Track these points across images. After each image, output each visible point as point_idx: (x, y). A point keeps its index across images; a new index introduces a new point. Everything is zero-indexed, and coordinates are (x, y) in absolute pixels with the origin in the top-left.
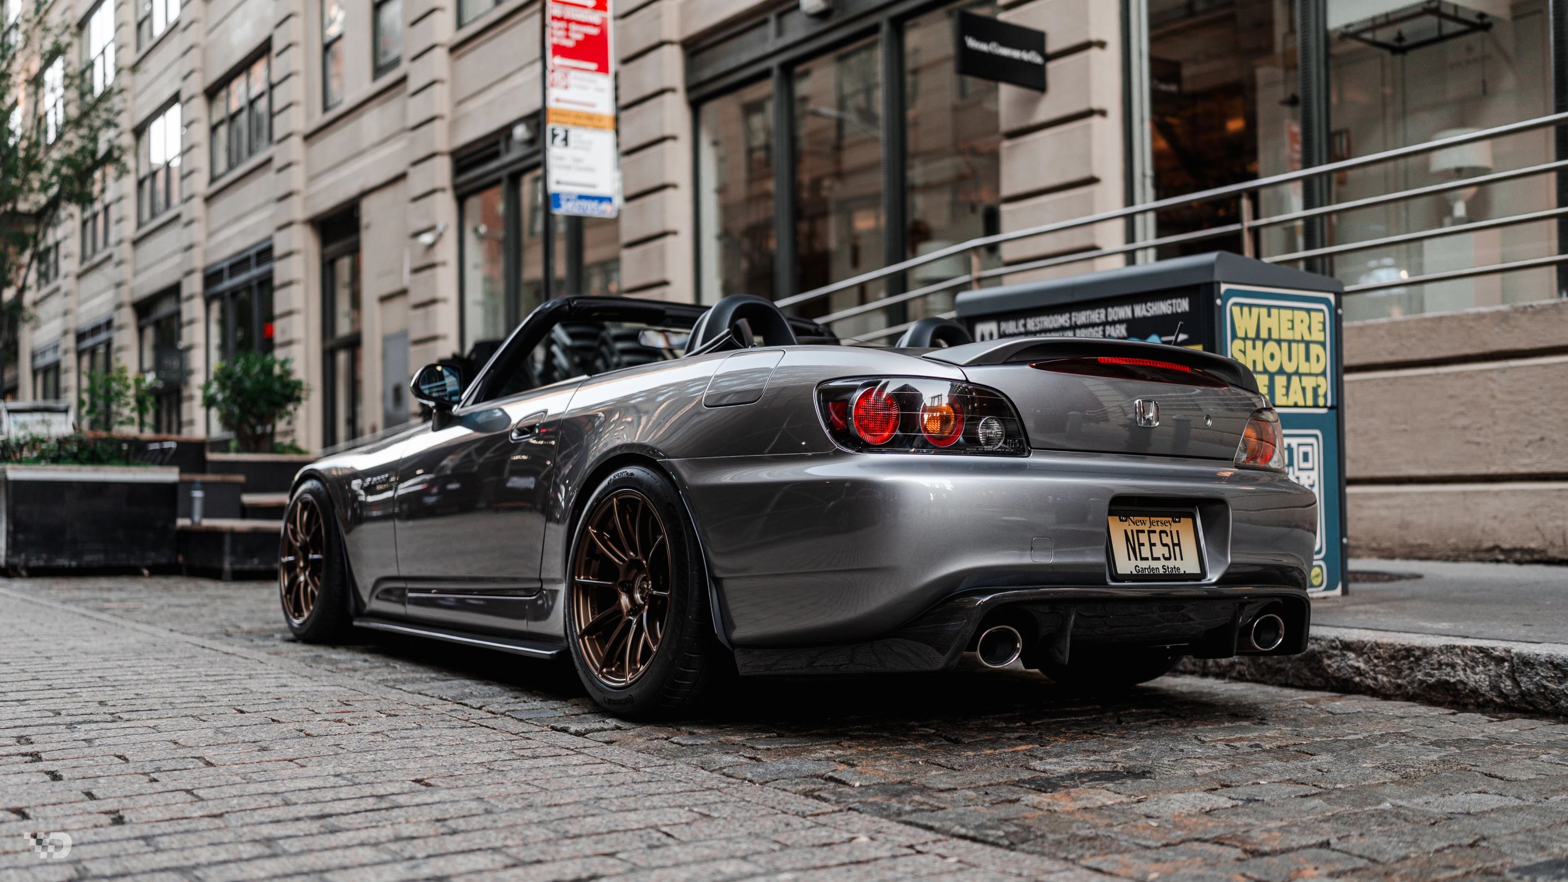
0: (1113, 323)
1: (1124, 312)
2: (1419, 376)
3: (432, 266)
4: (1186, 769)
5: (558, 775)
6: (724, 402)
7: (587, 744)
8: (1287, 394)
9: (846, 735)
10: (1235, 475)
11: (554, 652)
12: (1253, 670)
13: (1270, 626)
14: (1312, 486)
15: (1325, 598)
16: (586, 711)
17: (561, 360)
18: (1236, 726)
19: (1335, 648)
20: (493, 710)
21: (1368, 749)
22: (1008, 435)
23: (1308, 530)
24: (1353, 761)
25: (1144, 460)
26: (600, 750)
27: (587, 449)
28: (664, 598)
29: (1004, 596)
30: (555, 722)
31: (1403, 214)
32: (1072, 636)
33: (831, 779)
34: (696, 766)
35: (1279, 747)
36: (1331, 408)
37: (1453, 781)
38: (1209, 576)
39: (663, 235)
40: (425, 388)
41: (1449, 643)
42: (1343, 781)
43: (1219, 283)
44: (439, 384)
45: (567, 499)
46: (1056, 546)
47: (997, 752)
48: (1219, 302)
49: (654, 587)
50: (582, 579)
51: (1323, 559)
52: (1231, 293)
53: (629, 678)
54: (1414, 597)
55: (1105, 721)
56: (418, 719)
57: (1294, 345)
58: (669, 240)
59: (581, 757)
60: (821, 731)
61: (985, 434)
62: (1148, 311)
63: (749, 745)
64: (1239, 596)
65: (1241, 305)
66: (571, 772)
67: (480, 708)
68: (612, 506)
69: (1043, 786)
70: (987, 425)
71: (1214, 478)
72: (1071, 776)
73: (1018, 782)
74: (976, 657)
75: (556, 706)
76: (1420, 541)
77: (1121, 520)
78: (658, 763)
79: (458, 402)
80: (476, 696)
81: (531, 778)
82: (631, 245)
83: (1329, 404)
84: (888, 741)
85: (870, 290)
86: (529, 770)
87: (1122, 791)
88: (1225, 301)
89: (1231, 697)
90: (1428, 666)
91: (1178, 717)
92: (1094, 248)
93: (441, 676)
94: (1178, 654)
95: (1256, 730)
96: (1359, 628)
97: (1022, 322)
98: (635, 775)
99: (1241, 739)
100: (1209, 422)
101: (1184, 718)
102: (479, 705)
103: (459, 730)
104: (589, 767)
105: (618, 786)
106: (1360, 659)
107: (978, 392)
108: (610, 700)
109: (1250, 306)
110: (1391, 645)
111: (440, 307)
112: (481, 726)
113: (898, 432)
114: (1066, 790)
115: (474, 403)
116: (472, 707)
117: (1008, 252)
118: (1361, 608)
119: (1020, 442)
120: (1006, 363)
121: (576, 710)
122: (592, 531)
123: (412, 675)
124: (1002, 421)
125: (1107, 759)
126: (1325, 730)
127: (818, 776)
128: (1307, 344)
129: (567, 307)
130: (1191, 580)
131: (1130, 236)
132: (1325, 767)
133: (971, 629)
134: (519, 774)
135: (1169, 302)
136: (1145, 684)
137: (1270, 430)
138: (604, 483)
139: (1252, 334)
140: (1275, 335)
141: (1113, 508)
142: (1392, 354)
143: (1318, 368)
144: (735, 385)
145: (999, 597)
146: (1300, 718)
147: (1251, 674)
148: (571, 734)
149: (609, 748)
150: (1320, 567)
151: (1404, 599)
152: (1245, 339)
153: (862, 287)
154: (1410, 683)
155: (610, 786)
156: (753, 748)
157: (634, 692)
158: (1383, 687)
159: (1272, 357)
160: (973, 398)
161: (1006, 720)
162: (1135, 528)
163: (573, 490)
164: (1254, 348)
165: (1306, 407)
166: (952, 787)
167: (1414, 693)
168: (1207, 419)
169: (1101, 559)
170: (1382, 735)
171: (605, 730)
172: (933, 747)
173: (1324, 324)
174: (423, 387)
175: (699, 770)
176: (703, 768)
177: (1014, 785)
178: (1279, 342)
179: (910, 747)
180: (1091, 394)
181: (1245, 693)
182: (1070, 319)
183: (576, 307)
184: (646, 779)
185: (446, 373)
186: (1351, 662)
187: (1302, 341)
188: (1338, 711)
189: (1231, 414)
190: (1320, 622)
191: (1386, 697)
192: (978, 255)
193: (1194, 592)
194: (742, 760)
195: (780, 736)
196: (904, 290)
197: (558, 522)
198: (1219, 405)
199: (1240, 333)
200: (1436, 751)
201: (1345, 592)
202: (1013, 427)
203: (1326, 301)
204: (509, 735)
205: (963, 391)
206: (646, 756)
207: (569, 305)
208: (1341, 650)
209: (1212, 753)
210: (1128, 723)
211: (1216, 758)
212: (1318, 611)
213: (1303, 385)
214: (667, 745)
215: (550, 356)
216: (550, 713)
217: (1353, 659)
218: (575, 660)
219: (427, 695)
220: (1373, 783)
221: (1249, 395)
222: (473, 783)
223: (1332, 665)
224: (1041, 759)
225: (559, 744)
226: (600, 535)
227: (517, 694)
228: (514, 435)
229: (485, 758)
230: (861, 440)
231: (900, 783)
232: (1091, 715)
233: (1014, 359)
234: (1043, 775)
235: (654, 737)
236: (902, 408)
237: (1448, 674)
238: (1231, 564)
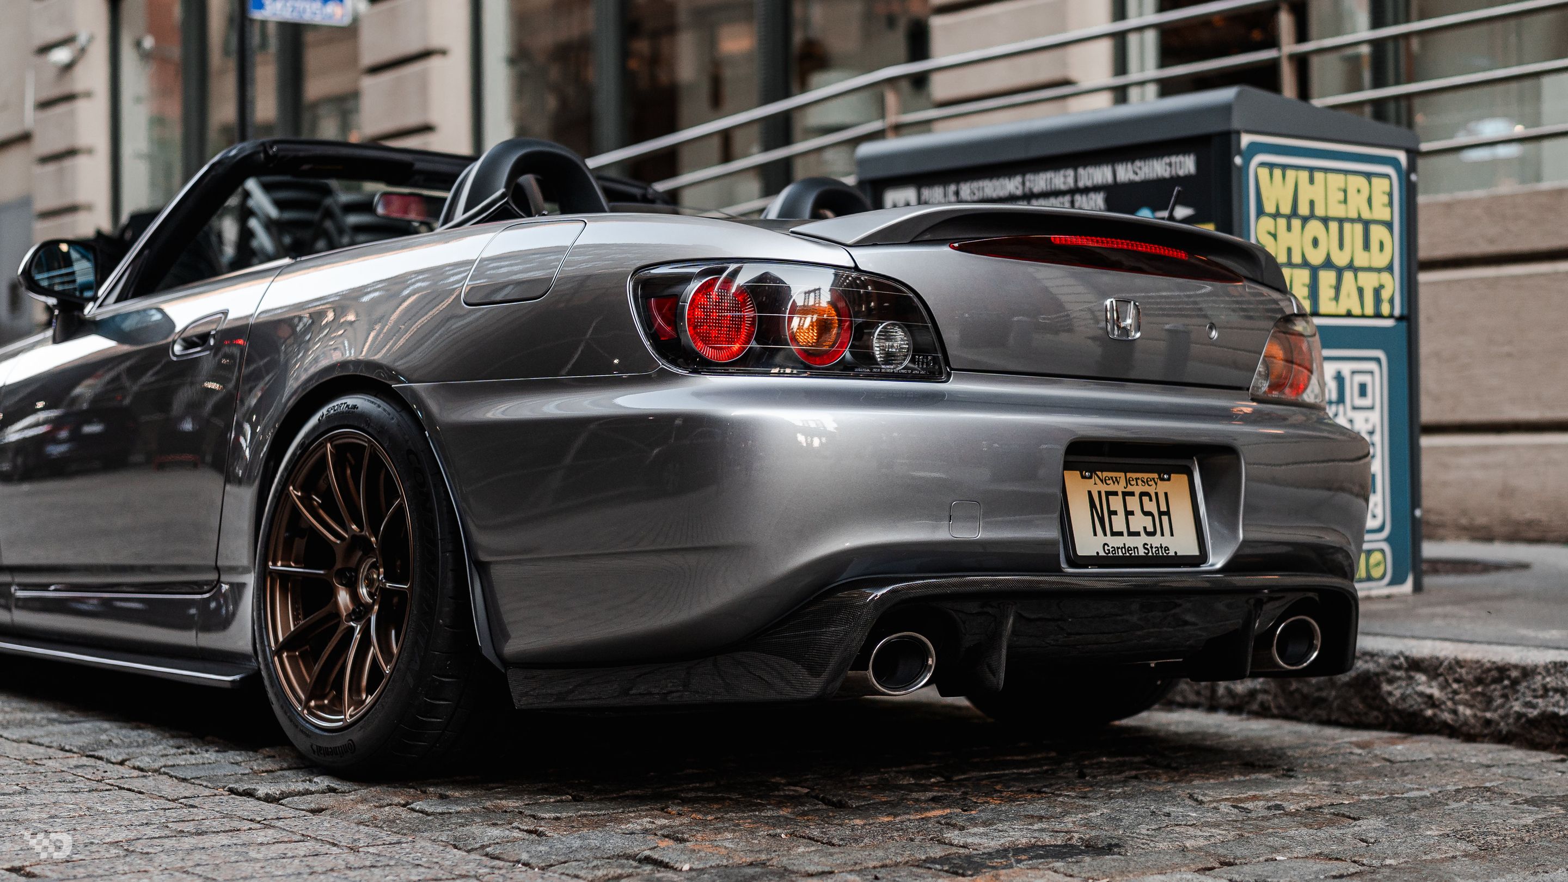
0: (1086, 191)
1: (1101, 174)
2: (1530, 276)
3: (69, 98)
4: (1172, 841)
5: (233, 859)
6: (499, 297)
7: (281, 814)
8: (1337, 298)
9: (676, 798)
10: (1255, 411)
11: (237, 677)
12: (1281, 701)
13: (1299, 633)
14: (1371, 433)
15: (1389, 597)
16: (285, 765)
17: (263, 240)
18: (1250, 780)
19: (1398, 668)
20: (142, 765)
21: (1437, 810)
22: (917, 350)
23: (1357, 495)
24: (1412, 827)
25: (1122, 389)
26: (300, 823)
27: (285, 369)
28: (401, 592)
29: (910, 588)
30: (236, 782)
31: (1513, 39)
32: (1009, 647)
33: (648, 860)
34: (447, 844)
35: (1309, 809)
36: (1400, 319)
37: (1552, 854)
38: (1211, 560)
39: (425, 55)
40: (42, 278)
41: (1558, 659)
42: (1396, 855)
43: (1238, 133)
44: (63, 271)
45: (255, 446)
46: (986, 514)
47: (898, 819)
48: (1238, 160)
49: (388, 578)
50: (279, 566)
51: (1387, 540)
52: (1256, 148)
53: (349, 714)
54: (1514, 595)
55: (1062, 774)
56: (24, 779)
57: (1347, 226)
58: (434, 63)
59: (270, 832)
60: (639, 792)
61: (882, 349)
62: (1136, 173)
63: (527, 812)
64: (1256, 590)
65: (1271, 166)
66: (253, 854)
67: (122, 763)
68: (325, 455)
69: (960, 867)
70: (886, 335)
71: (1226, 415)
72: (1003, 852)
73: (925, 861)
74: (867, 680)
75: (239, 759)
76: (1529, 515)
77: (1083, 477)
78: (389, 839)
79: (94, 299)
80: (117, 746)
81: (190, 863)
82: (376, 70)
83: (1397, 312)
84: (738, 806)
85: (739, 141)
86: (189, 852)
87: (1075, 872)
88: (1247, 158)
89: (1248, 740)
90: (1529, 693)
91: (1168, 768)
92: (1066, 82)
93: (65, 717)
94: (1171, 675)
95: (1277, 785)
96: (1434, 639)
97: (952, 188)
98: (351, 858)
99: (1255, 798)
100: (1214, 334)
101: (1176, 769)
102: (120, 758)
103: (86, 795)
104: (282, 846)
105: (324, 873)
106: (1434, 684)
107: (877, 285)
108: (319, 748)
109: (1284, 167)
110: (1478, 662)
111: (81, 162)
112: (120, 788)
113: (753, 344)
114: (994, 872)
115: (118, 300)
116: (109, 761)
117: (941, 87)
118: (1439, 610)
119: (935, 360)
120: (914, 242)
121: (269, 765)
122: (295, 493)
123: (19, 715)
124: (909, 330)
125: (1058, 827)
126: (1378, 784)
127: (628, 857)
128: (1366, 224)
129: (262, 155)
130: (1185, 565)
131: (1121, 64)
132: (1371, 836)
133: (858, 637)
134: (173, 857)
135: (1166, 160)
136: (1126, 722)
137: (1305, 347)
138: (314, 421)
139: (1286, 209)
140: (1320, 211)
141: (1072, 458)
142: (1491, 241)
143: (1381, 260)
144: (516, 273)
145: (903, 589)
146: (1343, 768)
147: (1279, 707)
148: (259, 799)
149: (316, 819)
150: (1382, 551)
151: (1502, 598)
152: (1276, 215)
153: (726, 136)
154: (1505, 717)
155: (311, 874)
156: (534, 817)
157: (355, 735)
158: (1466, 723)
159: (1315, 242)
160: (867, 294)
161: (914, 774)
162: (1104, 488)
163: (263, 432)
164: (1289, 228)
165: (1363, 316)
166: (827, 869)
167: (1509, 732)
168: (1211, 328)
169: (1052, 533)
170: (1457, 791)
171: (312, 793)
172: (804, 814)
173: (1390, 195)
174: (38, 277)
175: (450, 849)
176: (455, 847)
177: (918, 866)
178: (1325, 220)
179: (769, 813)
180: (1046, 290)
181: (1267, 734)
182: (1023, 184)
183: (275, 155)
184: (368, 863)
185: (75, 255)
186: (1421, 688)
187: (1359, 219)
188: (1399, 758)
189: (1248, 323)
190: (1379, 630)
191: (1470, 738)
192: (898, 91)
193: (1189, 583)
194: (516, 834)
195: (576, 799)
196: (787, 140)
197: (240, 482)
198: (1234, 310)
199: (1269, 208)
200: (1531, 813)
201: (1418, 588)
202: (927, 338)
203: (1394, 162)
204: (162, 801)
205: (853, 283)
206: (371, 830)
207: (266, 152)
208: (1407, 670)
209: (1211, 817)
210: (1095, 777)
211: (1217, 825)
212: (1373, 615)
213: (1361, 283)
214: (404, 813)
215: (246, 235)
216: (229, 769)
217: (1424, 685)
218: (269, 689)
219: (40, 744)
220: (1438, 857)
221: (1276, 295)
222: (100, 872)
223: (1394, 691)
224: (962, 828)
225: (239, 814)
226: (307, 500)
227: (181, 742)
228: (178, 348)
229: (121, 835)
230: (697, 354)
231: (751, 864)
232: (1040, 766)
233: (927, 237)
234: (962, 851)
235: (385, 802)
236: (760, 307)
237: (1556, 704)
238: (1244, 541)
